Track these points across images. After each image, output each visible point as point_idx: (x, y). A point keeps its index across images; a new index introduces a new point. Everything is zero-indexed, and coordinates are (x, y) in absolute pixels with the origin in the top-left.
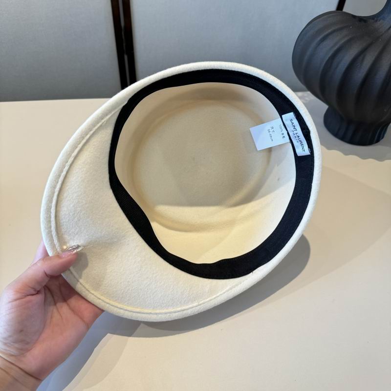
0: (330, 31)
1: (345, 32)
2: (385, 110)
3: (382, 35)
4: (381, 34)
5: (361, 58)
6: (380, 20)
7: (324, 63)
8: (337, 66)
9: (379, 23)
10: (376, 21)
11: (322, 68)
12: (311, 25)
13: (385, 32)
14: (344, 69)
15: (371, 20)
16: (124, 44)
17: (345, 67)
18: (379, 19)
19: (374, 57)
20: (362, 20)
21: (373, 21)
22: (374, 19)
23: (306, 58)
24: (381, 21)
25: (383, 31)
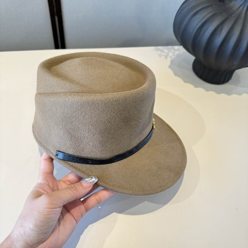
0: (200, 8)
1: (210, 9)
2: (234, 63)
3: (235, 12)
4: (234, 11)
5: (220, 28)
7: (195, 31)
8: (204, 34)
9: (232, 3)
10: (231, 1)
11: (194, 34)
12: (185, 4)
14: (209, 35)
16: (55, 9)
17: (210, 34)
19: (229, 28)
21: (228, 1)
23: (183, 26)
24: (234, 2)
25: (236, 10)
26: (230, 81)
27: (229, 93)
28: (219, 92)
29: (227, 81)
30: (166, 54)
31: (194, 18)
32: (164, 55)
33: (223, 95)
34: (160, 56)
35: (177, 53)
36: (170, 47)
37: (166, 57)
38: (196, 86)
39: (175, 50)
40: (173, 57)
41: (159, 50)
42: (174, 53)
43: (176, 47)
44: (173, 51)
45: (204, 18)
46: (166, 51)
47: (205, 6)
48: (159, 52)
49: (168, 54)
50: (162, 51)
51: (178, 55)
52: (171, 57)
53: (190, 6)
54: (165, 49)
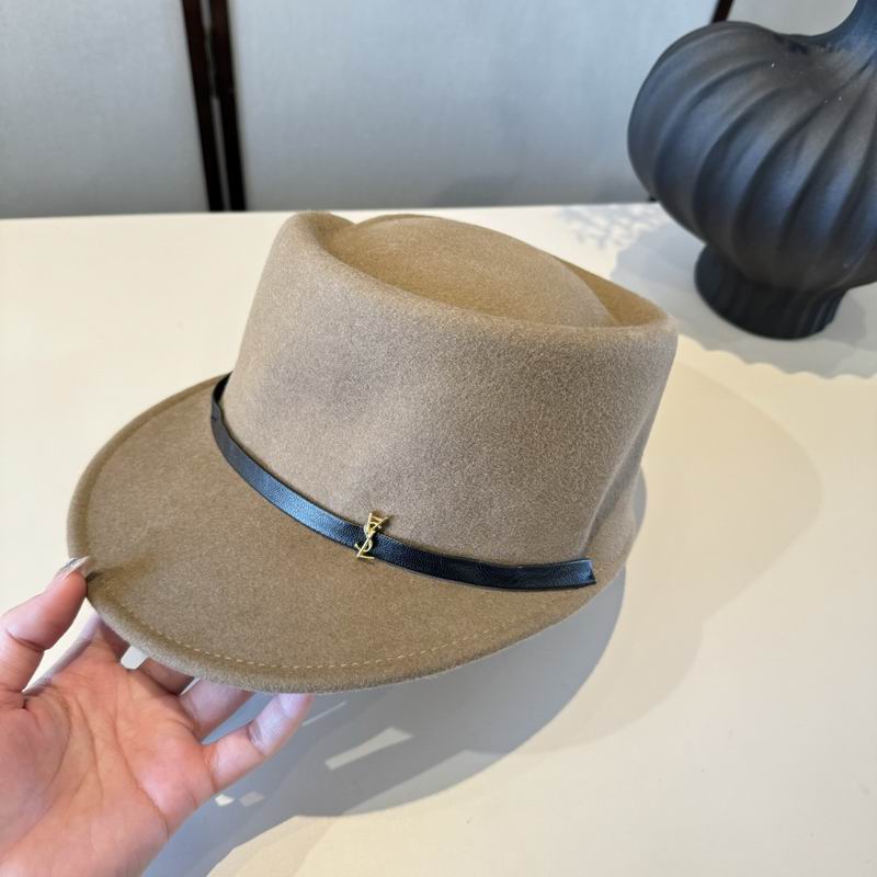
0: (722, 72)
1: (758, 77)
2: (845, 265)
3: (844, 87)
4: (842, 83)
5: (794, 143)
6: (839, 49)
7: (707, 151)
8: (738, 161)
9: (837, 55)
10: (831, 50)
11: (701, 162)
12: (672, 58)
13: (852, 79)
14: (756, 167)
15: (818, 48)
17: (759, 162)
18: (837, 45)
19: (826, 141)
20: (797, 46)
21: (822, 50)
22: (824, 45)
24: (843, 50)
25: (848, 78)
26: (830, 328)
27: (826, 370)
28: (791, 367)
29: (820, 328)
30: (599, 233)
31: (701, 108)
32: (592, 236)
33: (804, 376)
34: (581, 238)
35: (638, 226)
36: (614, 207)
37: (601, 243)
38: (709, 346)
39: (635, 219)
40: (627, 243)
41: (577, 216)
42: (627, 228)
43: (638, 209)
44: (625, 221)
45: (736, 106)
46: (601, 222)
47: (739, 64)
48: (576, 225)
49: (608, 231)
50: (587, 221)
51: (644, 237)
52: (618, 243)
53: (690, 66)
54: (597, 216)
